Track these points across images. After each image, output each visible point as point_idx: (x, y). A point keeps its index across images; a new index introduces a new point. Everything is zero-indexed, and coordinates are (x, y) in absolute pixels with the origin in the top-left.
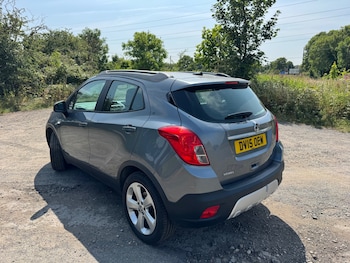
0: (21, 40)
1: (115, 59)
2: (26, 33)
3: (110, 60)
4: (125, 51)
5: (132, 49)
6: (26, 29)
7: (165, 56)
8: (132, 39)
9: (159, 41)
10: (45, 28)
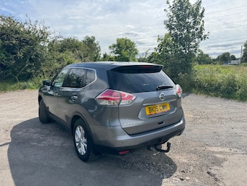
0: (47, 45)
1: (105, 56)
2: (50, 40)
3: (102, 56)
4: (111, 50)
5: (115, 49)
6: (50, 39)
7: (136, 53)
8: (116, 43)
9: (133, 43)
10: (62, 37)
